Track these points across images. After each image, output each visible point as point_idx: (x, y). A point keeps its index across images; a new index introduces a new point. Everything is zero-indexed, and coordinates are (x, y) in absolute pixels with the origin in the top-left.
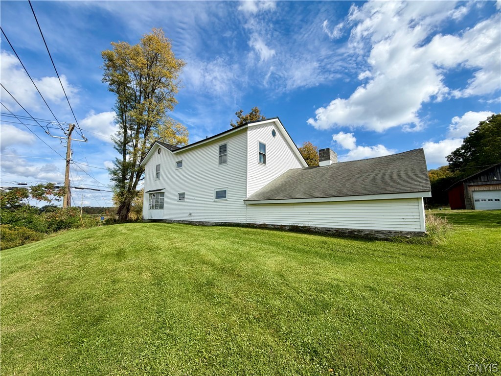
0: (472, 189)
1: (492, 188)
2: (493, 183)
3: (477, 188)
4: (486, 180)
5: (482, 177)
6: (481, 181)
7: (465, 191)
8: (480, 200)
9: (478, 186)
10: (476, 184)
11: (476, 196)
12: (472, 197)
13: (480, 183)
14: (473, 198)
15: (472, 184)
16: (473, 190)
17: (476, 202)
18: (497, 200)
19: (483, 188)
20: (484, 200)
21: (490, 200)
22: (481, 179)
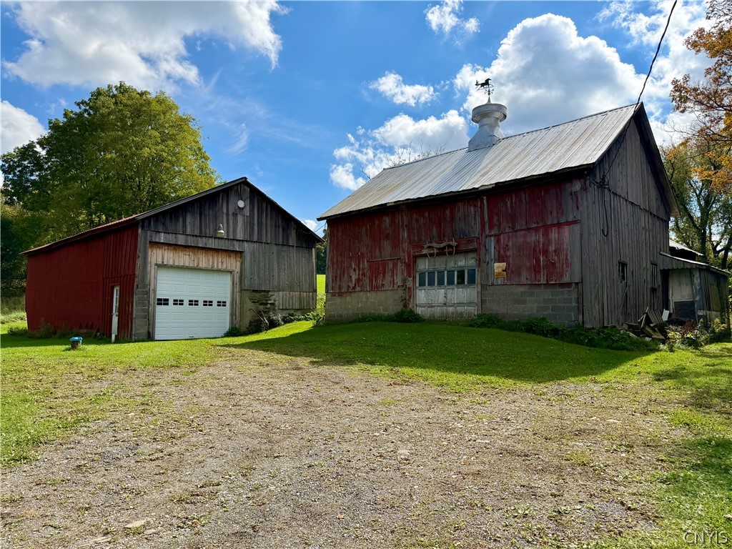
0: (156, 256)
1: (204, 260)
2: (212, 243)
3: (169, 256)
4: (197, 232)
5: (189, 219)
6: (184, 233)
7: (139, 262)
8: (186, 303)
9: (175, 247)
10: (171, 239)
11: (166, 284)
12: (152, 288)
13: (181, 240)
14: (155, 291)
15: (162, 238)
16: (160, 262)
17: (159, 308)
18: (208, 303)
19: (184, 259)
20: (178, 302)
21: (193, 303)
22: (184, 226)
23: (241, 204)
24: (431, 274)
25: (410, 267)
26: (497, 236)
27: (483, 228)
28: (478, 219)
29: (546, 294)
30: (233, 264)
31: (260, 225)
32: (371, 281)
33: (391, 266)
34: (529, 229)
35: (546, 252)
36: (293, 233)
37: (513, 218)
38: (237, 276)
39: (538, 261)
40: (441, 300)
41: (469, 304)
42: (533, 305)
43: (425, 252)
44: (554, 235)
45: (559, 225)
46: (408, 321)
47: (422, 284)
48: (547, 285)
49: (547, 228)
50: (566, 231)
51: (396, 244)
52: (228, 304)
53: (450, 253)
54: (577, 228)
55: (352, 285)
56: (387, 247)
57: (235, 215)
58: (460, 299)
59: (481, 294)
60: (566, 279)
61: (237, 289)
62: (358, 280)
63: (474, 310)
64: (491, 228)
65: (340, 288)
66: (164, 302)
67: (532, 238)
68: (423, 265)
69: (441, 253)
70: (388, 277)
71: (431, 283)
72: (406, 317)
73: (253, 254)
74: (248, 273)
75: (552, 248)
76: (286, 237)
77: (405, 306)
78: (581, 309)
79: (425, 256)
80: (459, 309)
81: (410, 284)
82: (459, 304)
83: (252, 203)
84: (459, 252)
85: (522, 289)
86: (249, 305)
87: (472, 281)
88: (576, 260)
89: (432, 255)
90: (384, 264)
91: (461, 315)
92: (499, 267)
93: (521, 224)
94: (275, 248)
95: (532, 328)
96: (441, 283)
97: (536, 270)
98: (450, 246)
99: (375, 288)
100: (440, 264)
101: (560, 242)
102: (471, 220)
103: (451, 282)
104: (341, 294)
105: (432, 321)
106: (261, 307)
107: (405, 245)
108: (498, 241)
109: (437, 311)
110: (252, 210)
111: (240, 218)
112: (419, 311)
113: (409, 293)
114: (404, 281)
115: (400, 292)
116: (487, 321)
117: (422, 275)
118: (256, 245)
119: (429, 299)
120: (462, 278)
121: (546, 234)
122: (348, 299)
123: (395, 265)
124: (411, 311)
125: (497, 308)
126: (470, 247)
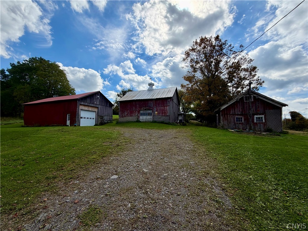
0: (81, 107)
1: (90, 109)
2: (92, 105)
3: (83, 108)
4: (89, 102)
5: (88, 99)
7: (77, 109)
8: (86, 118)
10: (84, 104)
11: (83, 114)
13: (86, 104)
14: (80, 115)
15: (82, 103)
16: (81, 109)
17: (81, 119)
18: (91, 118)
19: (86, 108)
20: (85, 118)
21: (88, 118)
22: (87, 101)
23: (98, 97)
24: (143, 113)
25: (139, 112)
26: (156, 107)
27: (154, 106)
28: (153, 104)
29: (164, 117)
30: (96, 110)
31: (102, 101)
32: (130, 114)
33: (135, 111)
34: (161, 106)
35: (164, 110)
36: (108, 104)
37: (159, 104)
38: (97, 113)
39: (163, 112)
40: (145, 118)
41: (150, 119)
42: (162, 119)
43: (142, 109)
44: (165, 108)
45: (166, 106)
46: (139, 122)
47: (141, 115)
48: (164, 116)
49: (164, 106)
50: (167, 107)
51: (136, 108)
52: (95, 119)
53: (147, 110)
54: (169, 107)
55: (125, 115)
56: (134, 108)
57: (97, 99)
58: (149, 118)
59: (153, 117)
60: (167, 115)
61: (97, 115)
62: (127, 114)
63: (151, 120)
64: (155, 106)
65: (122, 116)
66: (82, 118)
67: (162, 108)
68: (141, 112)
69: (145, 110)
70: (134, 114)
71: (143, 115)
72: (138, 121)
73: (100, 108)
74: (99, 112)
75: (165, 110)
76: (107, 104)
77: (138, 119)
78: (169, 120)
79: (142, 110)
80: (149, 120)
81: (139, 115)
82: (149, 119)
83: (100, 97)
84: (149, 110)
85: (160, 116)
86: (99, 119)
87: (151, 115)
88: (169, 112)
89: (143, 110)
90: (133, 111)
91: (149, 121)
92: (156, 112)
93: (160, 105)
94: (105, 107)
95: (162, 123)
96: (145, 115)
97: (163, 113)
98: (147, 108)
99: (131, 116)
100: (145, 112)
101: (166, 109)
102: (151, 104)
103: (147, 115)
104: (123, 117)
105: (143, 122)
106: (102, 120)
107: (138, 108)
108: (156, 108)
109: (144, 120)
110: (100, 98)
111: (98, 100)
112: (140, 120)
113: (139, 117)
114: (138, 115)
115: (137, 117)
116: (154, 122)
117: (141, 114)
118: (101, 106)
119: (142, 118)
120: (149, 114)
121: (164, 107)
122: (124, 118)
123: (136, 112)
124: (139, 120)
125: (155, 120)
126: (151, 109)
